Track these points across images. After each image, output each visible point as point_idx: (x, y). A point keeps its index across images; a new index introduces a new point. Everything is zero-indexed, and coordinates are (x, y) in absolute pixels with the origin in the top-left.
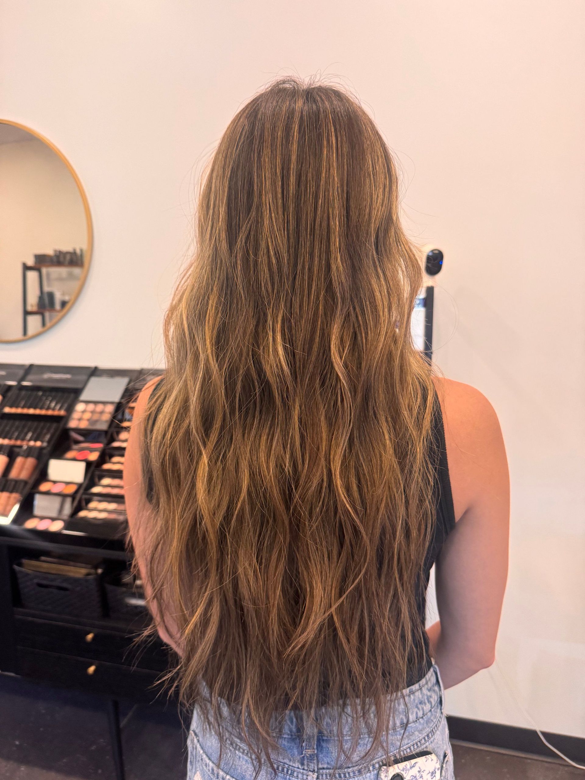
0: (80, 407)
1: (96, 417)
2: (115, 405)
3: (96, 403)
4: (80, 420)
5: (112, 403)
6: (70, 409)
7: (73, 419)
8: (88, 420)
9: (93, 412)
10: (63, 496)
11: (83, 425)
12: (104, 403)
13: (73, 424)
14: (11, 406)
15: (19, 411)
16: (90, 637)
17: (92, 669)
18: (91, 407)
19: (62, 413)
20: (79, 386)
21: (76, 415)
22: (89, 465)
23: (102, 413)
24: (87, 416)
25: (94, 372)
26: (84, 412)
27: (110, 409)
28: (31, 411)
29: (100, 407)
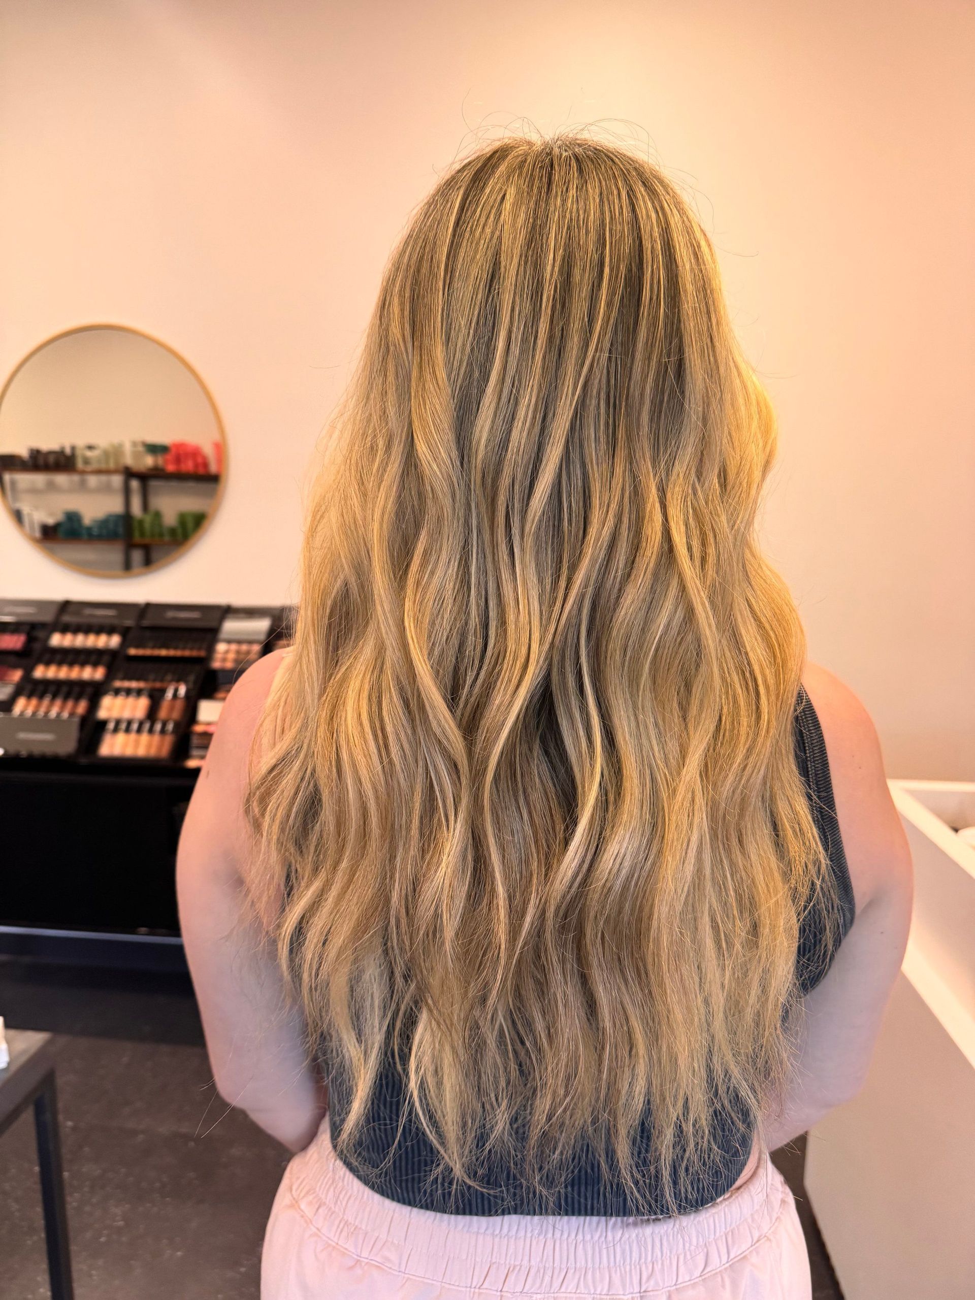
0: (221, 647)
1: (242, 657)
2: (263, 645)
3: (239, 642)
4: (224, 660)
5: (258, 642)
6: (211, 649)
7: (216, 660)
8: (232, 660)
9: (237, 651)
11: (228, 665)
12: (250, 642)
13: (216, 665)
14: (137, 646)
15: (148, 652)
18: (234, 647)
19: (202, 653)
20: (214, 626)
21: (218, 656)
23: (248, 652)
24: (231, 656)
25: (227, 611)
26: (227, 652)
27: (257, 648)
28: (163, 652)
29: (244, 647)
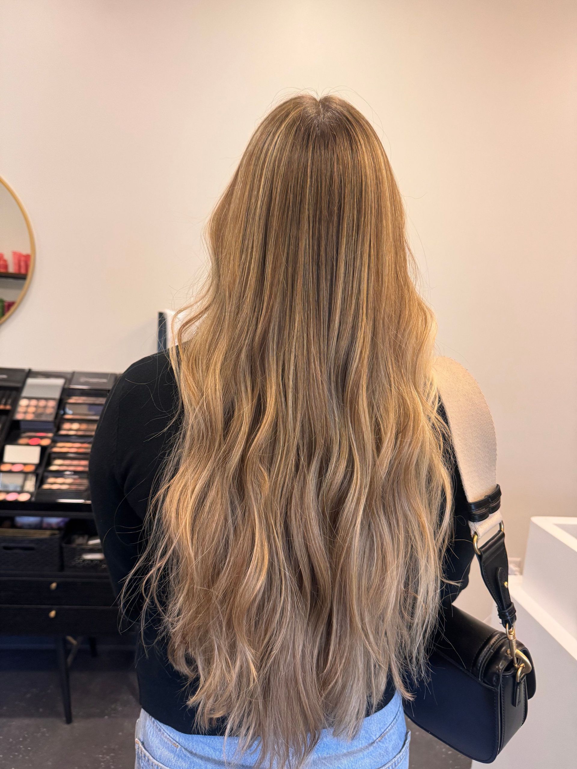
0: (23, 403)
1: (40, 411)
2: (57, 401)
3: (38, 399)
4: (25, 413)
5: (53, 399)
6: (15, 404)
7: (19, 412)
8: (34, 413)
9: (36, 407)
10: (26, 474)
11: (30, 417)
12: (47, 399)
13: (19, 416)
16: (54, 585)
17: (53, 614)
18: (34, 402)
19: (8, 407)
20: (19, 385)
21: (21, 409)
22: (44, 449)
23: (45, 407)
24: (32, 409)
25: (30, 373)
26: (28, 406)
27: (52, 404)
29: (42, 403)
